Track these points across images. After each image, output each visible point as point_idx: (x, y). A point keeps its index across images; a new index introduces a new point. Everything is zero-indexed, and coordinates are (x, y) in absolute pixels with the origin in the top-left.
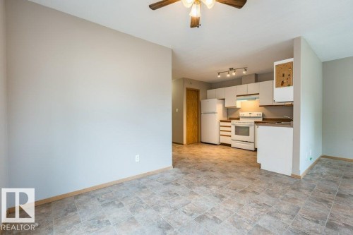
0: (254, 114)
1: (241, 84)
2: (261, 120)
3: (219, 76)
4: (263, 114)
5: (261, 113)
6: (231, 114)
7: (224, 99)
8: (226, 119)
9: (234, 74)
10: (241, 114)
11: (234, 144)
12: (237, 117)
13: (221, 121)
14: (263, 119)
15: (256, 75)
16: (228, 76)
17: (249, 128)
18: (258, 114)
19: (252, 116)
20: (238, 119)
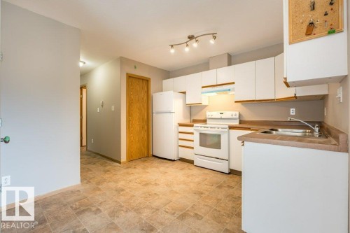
0: (227, 114)
1: (208, 69)
2: (236, 123)
3: (172, 51)
4: (240, 115)
5: (238, 113)
6: (194, 114)
7: (184, 93)
8: (187, 121)
9: (195, 45)
10: (209, 114)
11: (198, 161)
12: (203, 118)
13: (181, 125)
14: (241, 122)
15: (229, 56)
16: (187, 49)
17: (219, 136)
18: (232, 113)
19: (223, 116)
20: (205, 121)
